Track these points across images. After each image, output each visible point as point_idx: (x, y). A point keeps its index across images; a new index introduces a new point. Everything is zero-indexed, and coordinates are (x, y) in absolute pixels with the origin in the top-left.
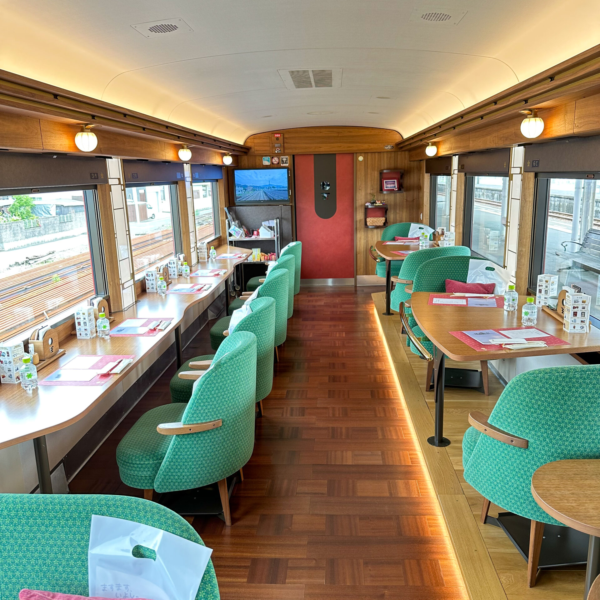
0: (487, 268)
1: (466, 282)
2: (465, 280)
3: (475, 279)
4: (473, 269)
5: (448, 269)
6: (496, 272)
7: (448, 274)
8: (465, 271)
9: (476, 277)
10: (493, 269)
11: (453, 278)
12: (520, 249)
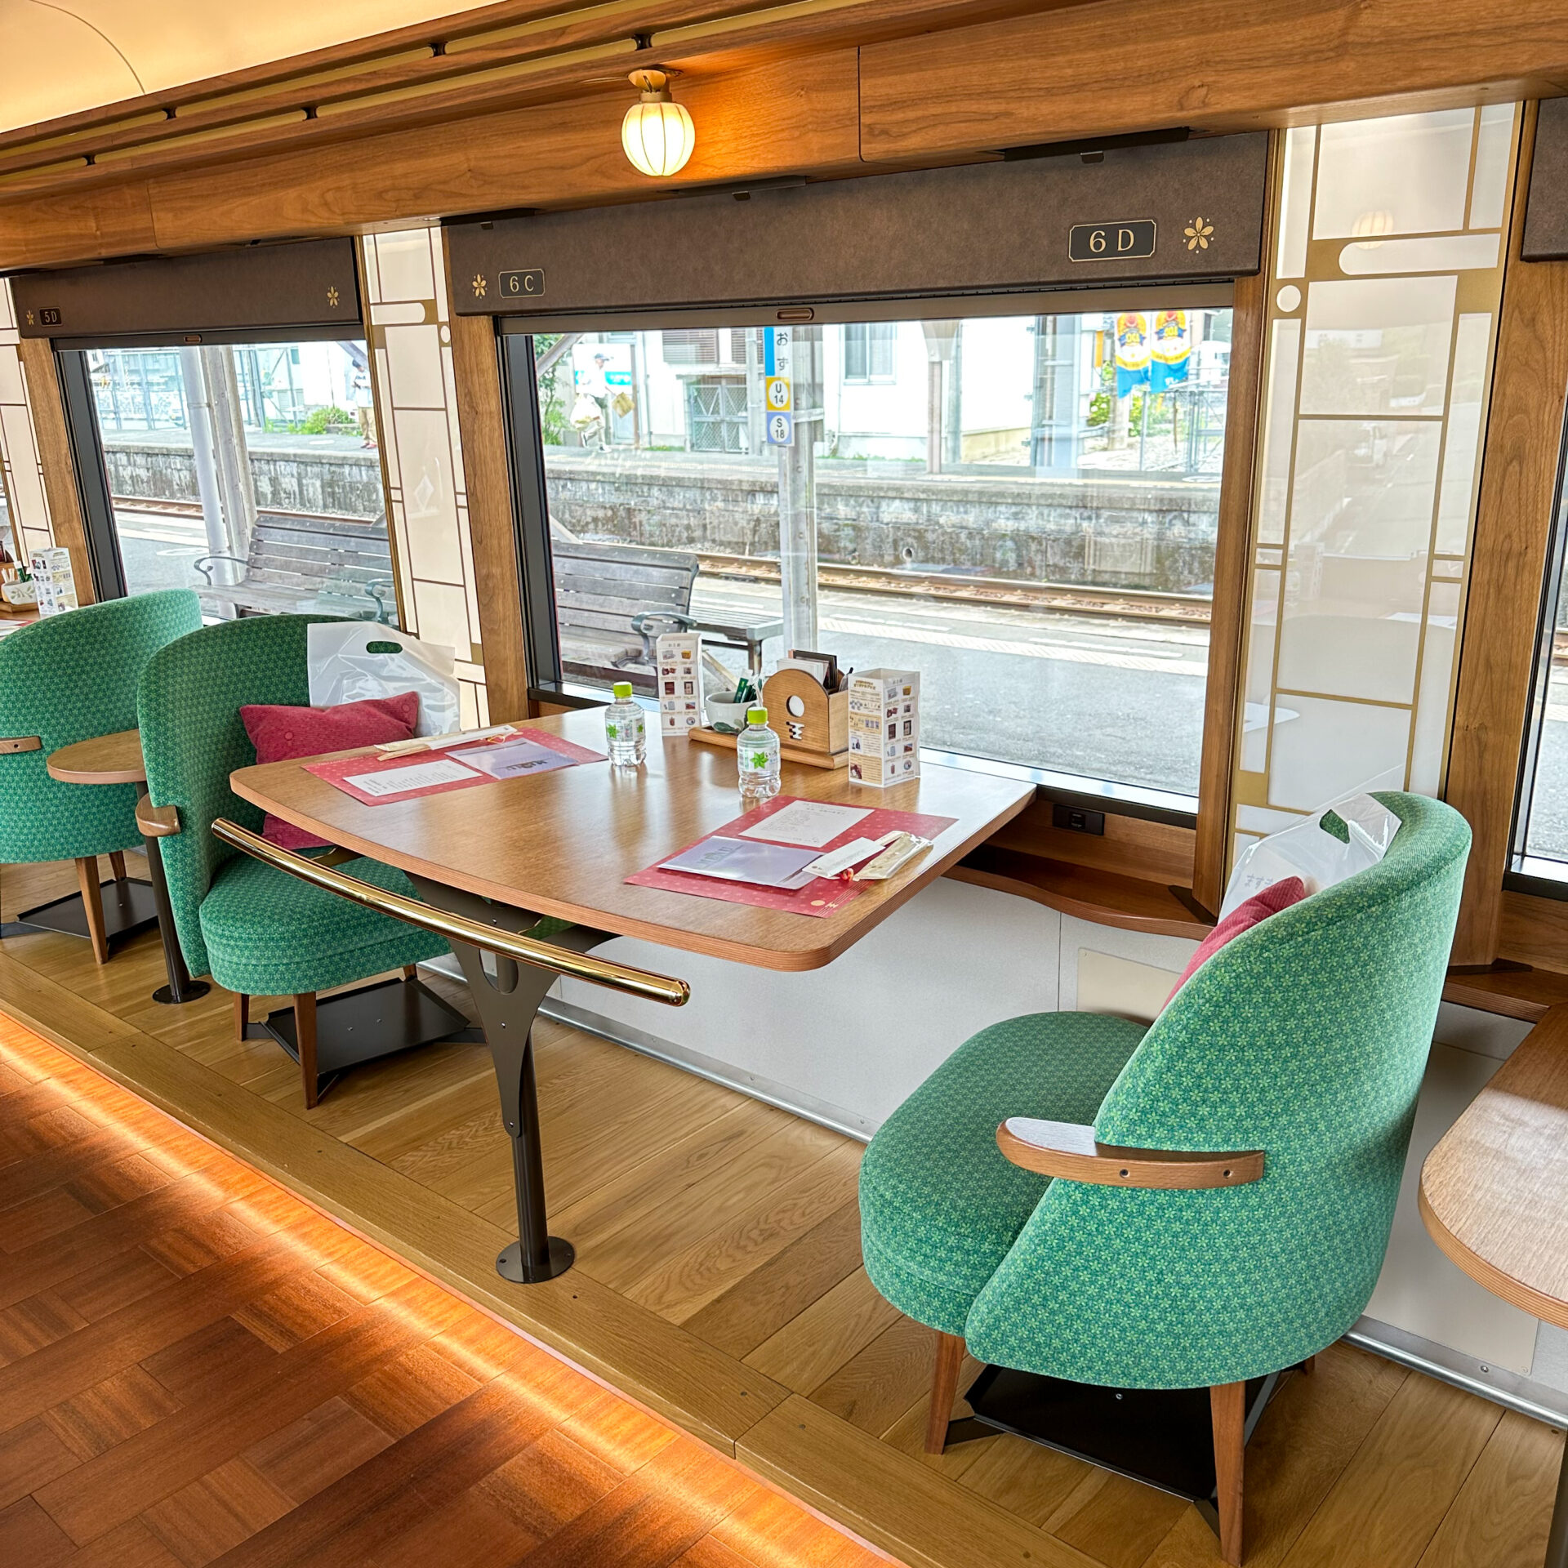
0: (374, 648)
1: (307, 705)
2: (304, 699)
3: (337, 690)
4: (319, 658)
5: (236, 670)
6: (407, 652)
7: (240, 686)
8: (296, 669)
9: (340, 681)
10: (395, 648)
11: (261, 698)
12: (484, 571)
